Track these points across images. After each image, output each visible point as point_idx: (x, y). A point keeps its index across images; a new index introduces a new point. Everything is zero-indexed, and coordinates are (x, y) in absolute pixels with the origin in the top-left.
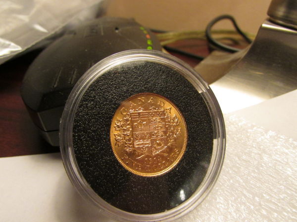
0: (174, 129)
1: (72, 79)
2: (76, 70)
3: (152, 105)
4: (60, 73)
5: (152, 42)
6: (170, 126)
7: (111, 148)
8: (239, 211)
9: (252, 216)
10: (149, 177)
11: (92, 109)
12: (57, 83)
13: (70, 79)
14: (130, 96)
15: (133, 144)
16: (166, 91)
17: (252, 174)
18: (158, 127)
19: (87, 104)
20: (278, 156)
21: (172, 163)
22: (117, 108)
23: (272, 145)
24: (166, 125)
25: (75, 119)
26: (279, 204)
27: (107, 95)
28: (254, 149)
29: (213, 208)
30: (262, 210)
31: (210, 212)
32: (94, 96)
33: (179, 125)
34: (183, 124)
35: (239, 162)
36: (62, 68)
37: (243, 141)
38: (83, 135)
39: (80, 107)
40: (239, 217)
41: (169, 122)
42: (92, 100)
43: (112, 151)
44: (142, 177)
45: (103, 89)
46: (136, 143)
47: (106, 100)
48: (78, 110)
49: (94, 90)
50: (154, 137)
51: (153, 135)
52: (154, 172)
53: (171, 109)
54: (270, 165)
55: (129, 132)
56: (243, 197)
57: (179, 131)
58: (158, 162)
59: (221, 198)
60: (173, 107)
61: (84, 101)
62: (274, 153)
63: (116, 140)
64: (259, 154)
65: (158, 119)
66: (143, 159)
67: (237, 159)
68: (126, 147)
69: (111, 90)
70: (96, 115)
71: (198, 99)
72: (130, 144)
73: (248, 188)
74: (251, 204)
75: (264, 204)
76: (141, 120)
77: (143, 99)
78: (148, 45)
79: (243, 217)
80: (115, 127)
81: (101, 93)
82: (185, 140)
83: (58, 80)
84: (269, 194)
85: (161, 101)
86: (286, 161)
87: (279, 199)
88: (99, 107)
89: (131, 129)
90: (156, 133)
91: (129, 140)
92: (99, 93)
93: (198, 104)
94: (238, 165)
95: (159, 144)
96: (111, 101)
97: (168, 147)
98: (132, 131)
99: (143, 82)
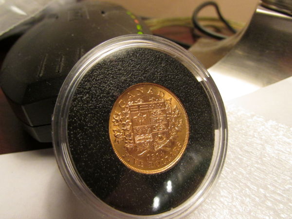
0: (176, 121)
1: (59, 68)
2: (64, 57)
3: (151, 96)
4: (45, 60)
5: (142, 27)
6: (171, 118)
7: (111, 146)
8: (244, 203)
9: (258, 208)
10: (153, 174)
11: (88, 102)
12: (42, 72)
13: (58, 67)
14: (128, 86)
15: (134, 140)
16: (166, 80)
17: (256, 165)
18: (159, 120)
19: (82, 97)
20: (280, 146)
21: (175, 157)
22: (115, 100)
23: (273, 134)
24: (167, 117)
25: (69, 115)
26: (284, 195)
27: (103, 87)
28: (255, 139)
29: (217, 202)
30: (267, 201)
31: (214, 207)
32: (90, 88)
33: (180, 116)
34: (185, 115)
35: (241, 153)
36: (47, 55)
37: (244, 131)
38: (79, 133)
39: (74, 101)
40: (244, 210)
41: (170, 114)
42: (88, 93)
43: (112, 149)
44: (145, 175)
45: (99, 80)
46: (137, 138)
47: (103, 91)
48: (72, 104)
49: (89, 81)
50: (155, 131)
51: (154, 129)
52: (157, 168)
53: (171, 99)
54: (273, 155)
55: (129, 127)
56: (247, 189)
57: (181, 123)
58: (161, 157)
59: (224, 191)
60: (173, 98)
61: (79, 94)
62: (276, 143)
63: (116, 137)
64: (262, 145)
65: (159, 111)
66: (145, 156)
67: (239, 150)
68: (126, 143)
69: (108, 81)
70: (92, 109)
71: (198, 89)
72: (131, 140)
73: (252, 180)
74: (257, 197)
75: (269, 196)
76: (141, 112)
77: (142, 89)
78: (139, 31)
79: (248, 210)
80: (113, 122)
81: (96, 83)
82: (188, 132)
83: (43, 68)
84: (274, 186)
85: (161, 92)
86: (289, 150)
87: (284, 190)
88: (96, 101)
89: (131, 123)
90: (158, 127)
91: (130, 136)
92: (94, 84)
93: (198, 93)
94: (240, 156)
95: (161, 138)
96: (108, 93)
97: (171, 141)
98: (132, 126)
99: (142, 71)
